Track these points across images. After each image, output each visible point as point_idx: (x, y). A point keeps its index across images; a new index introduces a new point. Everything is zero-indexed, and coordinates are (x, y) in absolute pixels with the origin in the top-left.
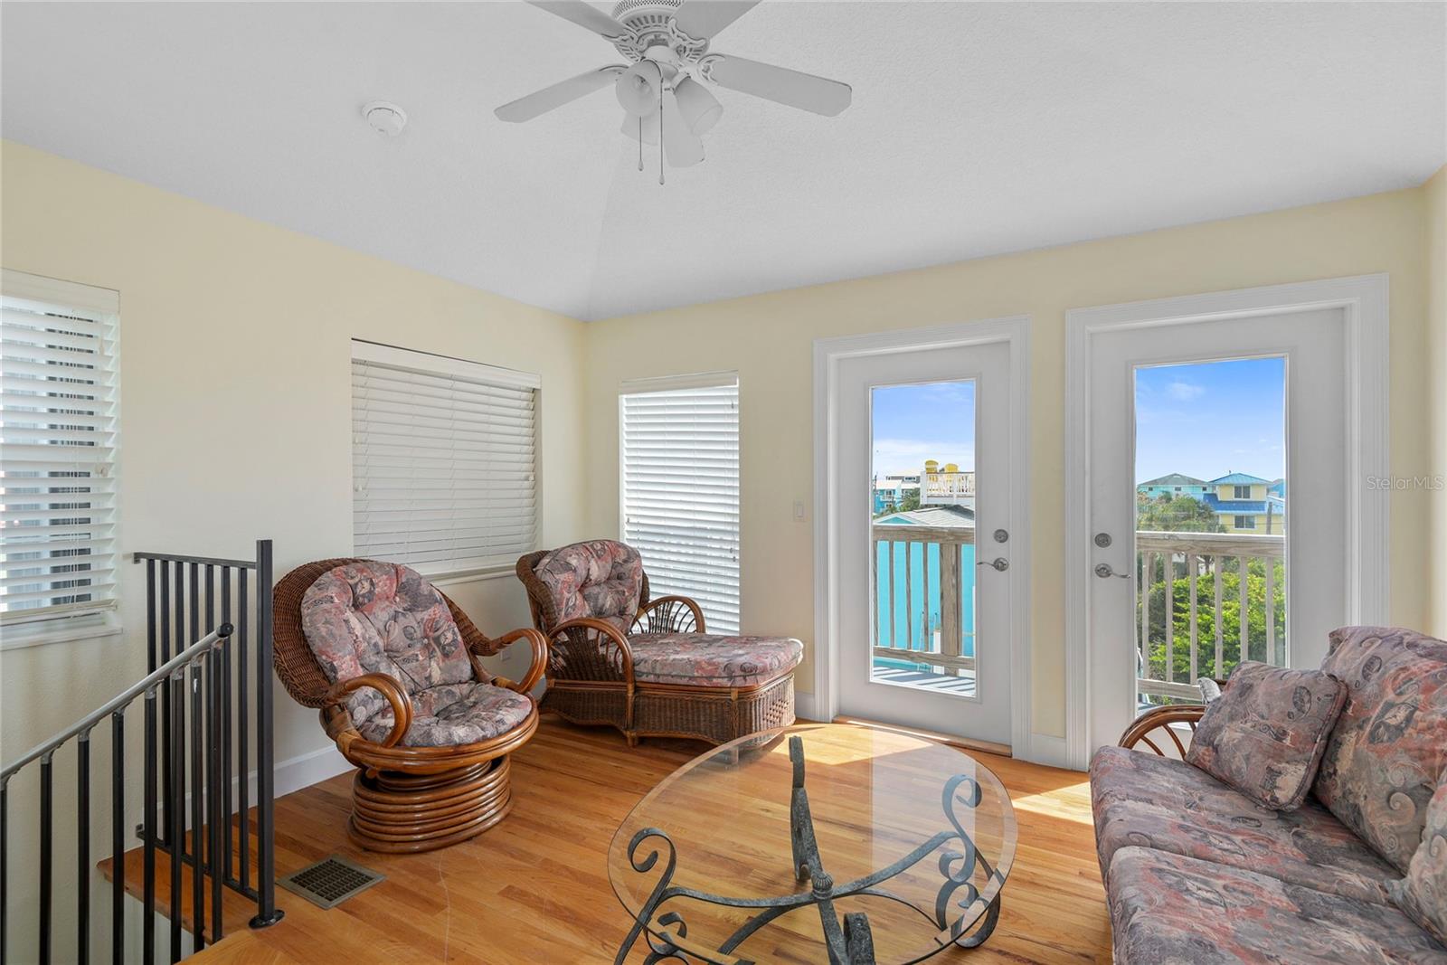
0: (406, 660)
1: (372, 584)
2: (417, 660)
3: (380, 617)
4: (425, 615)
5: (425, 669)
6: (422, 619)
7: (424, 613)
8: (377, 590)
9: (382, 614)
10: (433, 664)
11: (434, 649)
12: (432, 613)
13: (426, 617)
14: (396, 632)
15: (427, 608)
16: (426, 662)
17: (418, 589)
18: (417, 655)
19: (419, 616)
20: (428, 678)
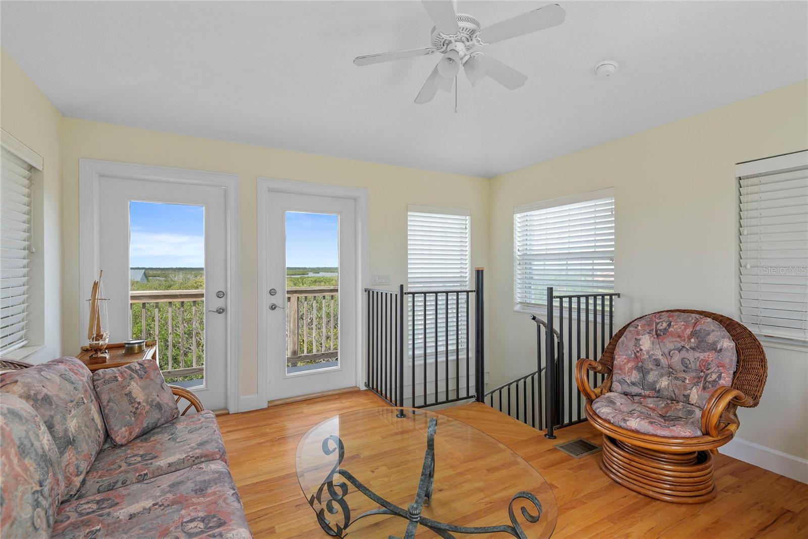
0: (677, 378)
1: (669, 325)
2: (684, 382)
3: (667, 346)
4: (702, 356)
5: (685, 389)
6: (699, 358)
7: (702, 354)
8: (671, 330)
9: (670, 344)
10: (694, 390)
11: (701, 381)
12: (707, 356)
13: (702, 357)
14: (677, 358)
15: (704, 351)
16: (689, 387)
17: (705, 337)
18: (685, 379)
19: (697, 355)
20: (687, 396)
